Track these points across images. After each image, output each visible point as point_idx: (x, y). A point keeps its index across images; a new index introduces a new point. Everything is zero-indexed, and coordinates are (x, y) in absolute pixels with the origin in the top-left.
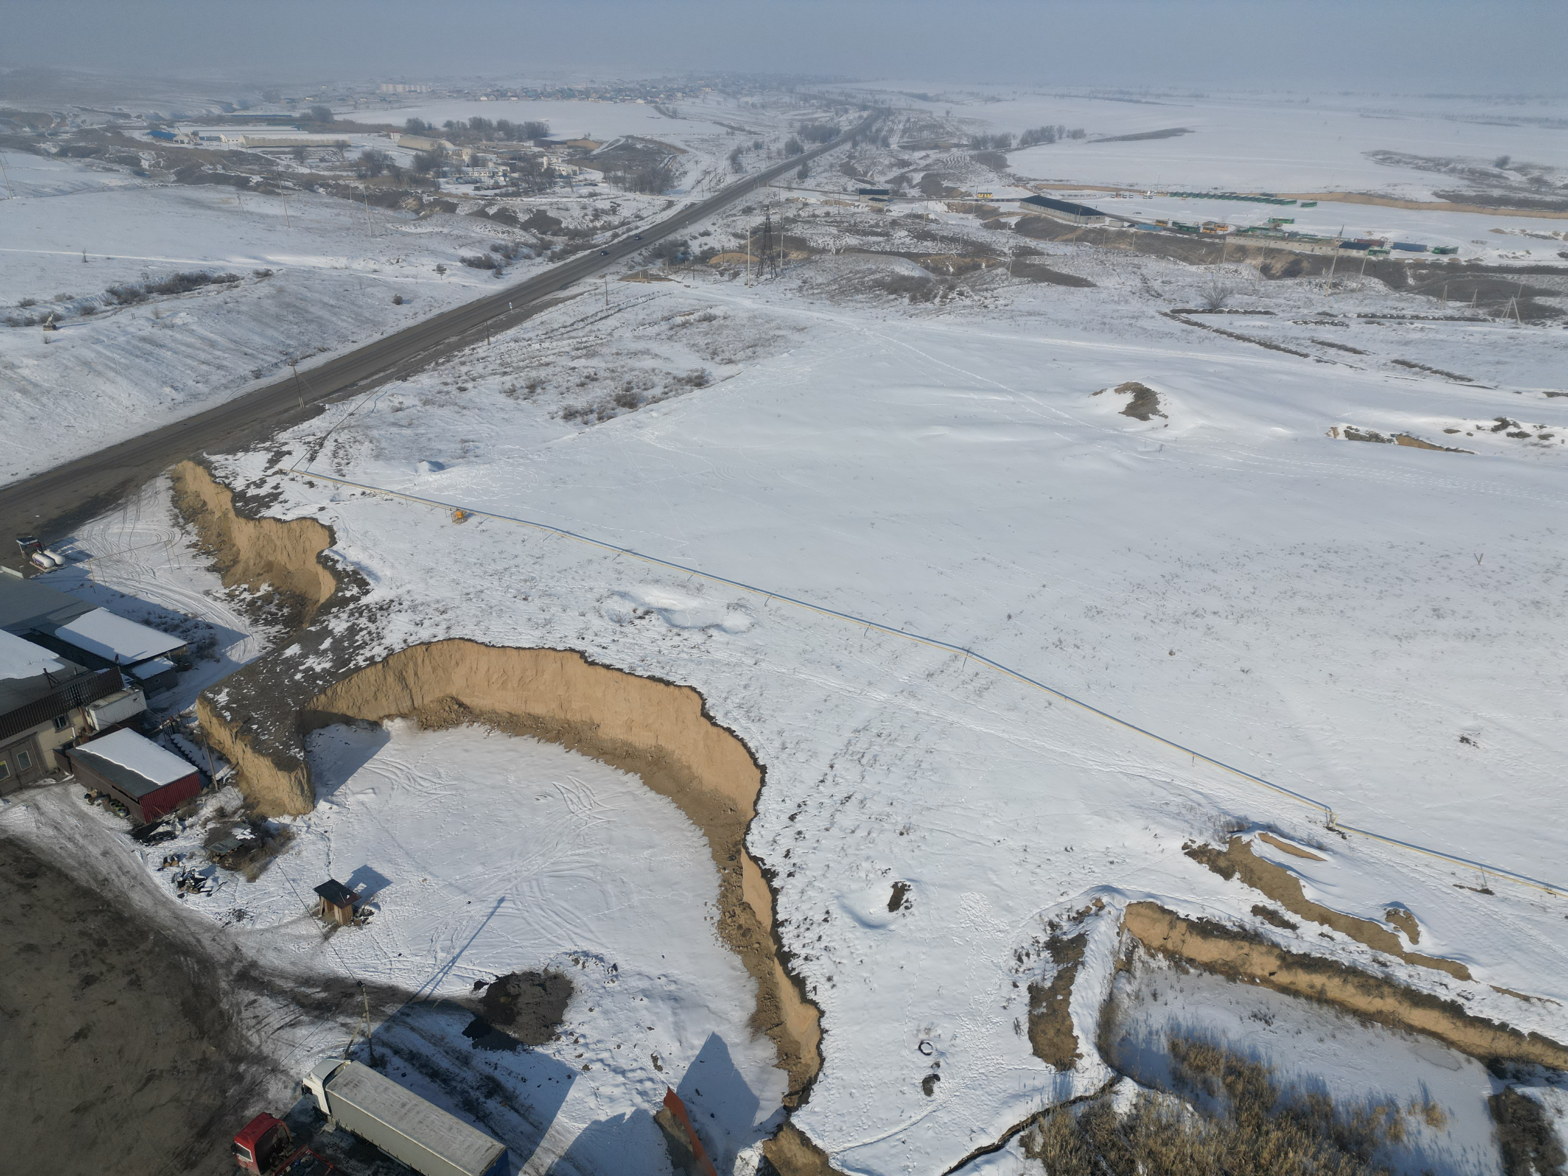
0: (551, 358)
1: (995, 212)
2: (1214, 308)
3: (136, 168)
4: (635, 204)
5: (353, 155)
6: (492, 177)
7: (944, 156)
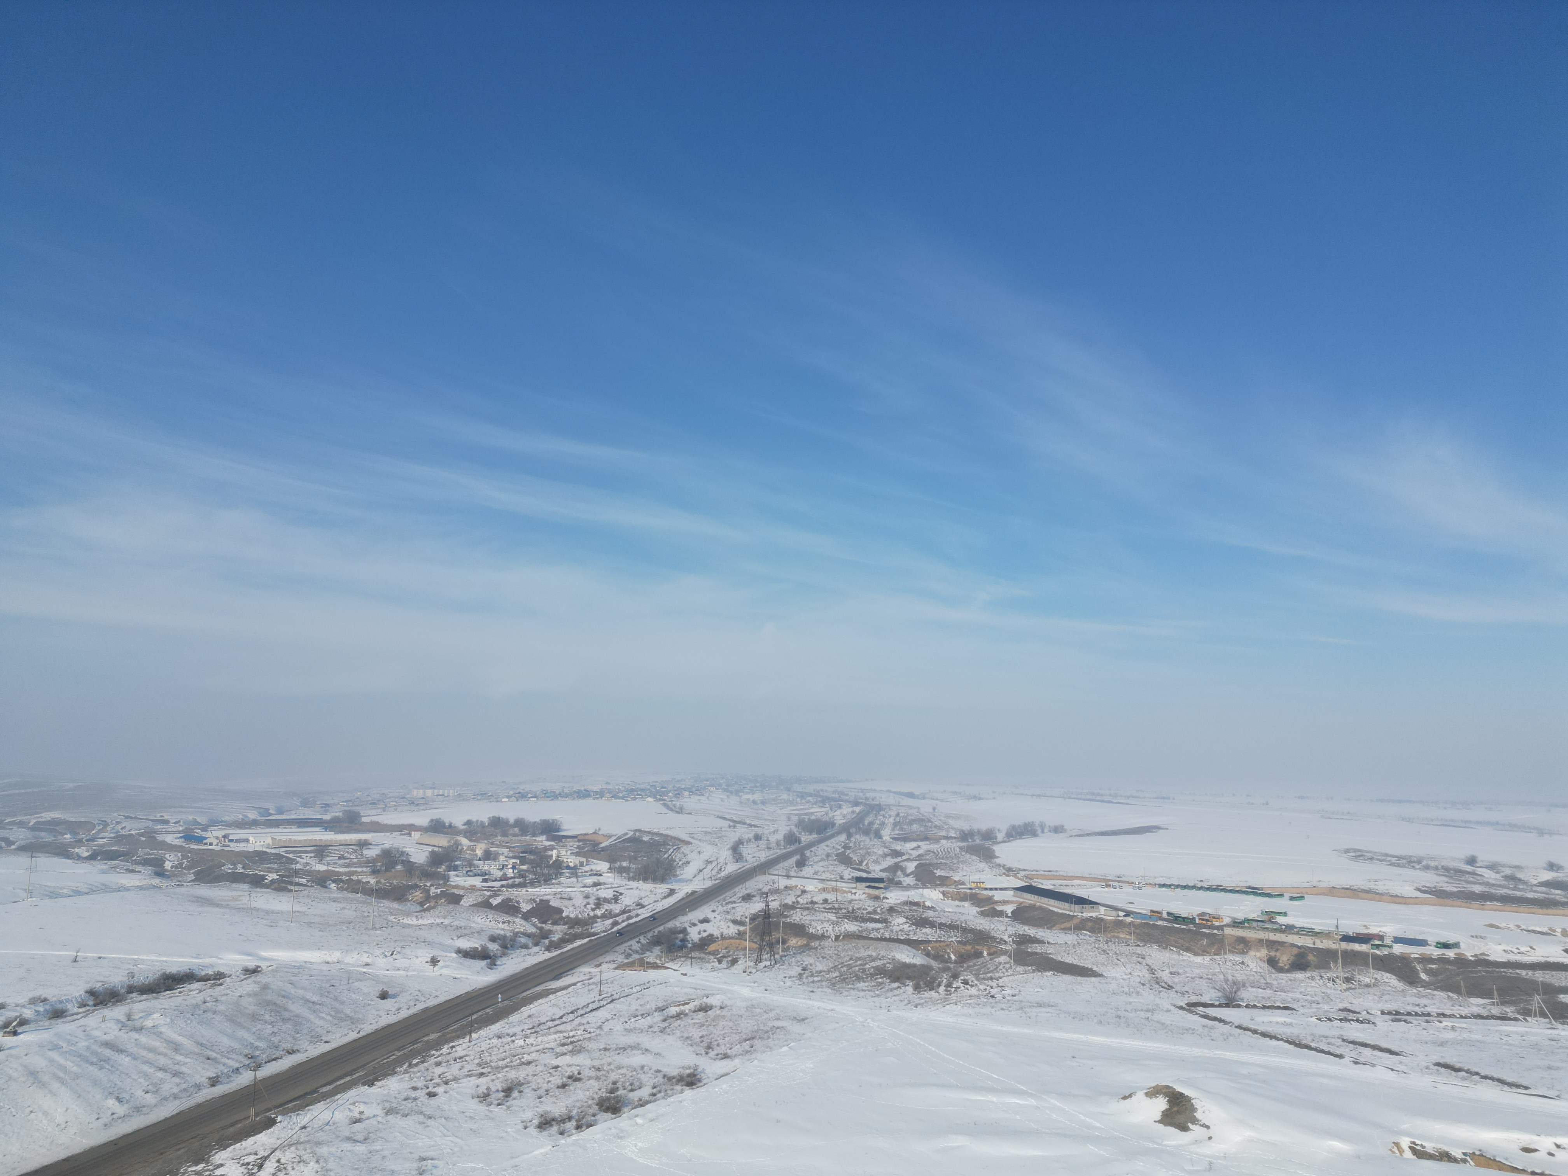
0: (534, 1056)
1: (989, 900)
2: (1230, 1002)
3: (158, 869)
4: (637, 892)
5: (371, 853)
6: (501, 870)
7: (934, 847)
